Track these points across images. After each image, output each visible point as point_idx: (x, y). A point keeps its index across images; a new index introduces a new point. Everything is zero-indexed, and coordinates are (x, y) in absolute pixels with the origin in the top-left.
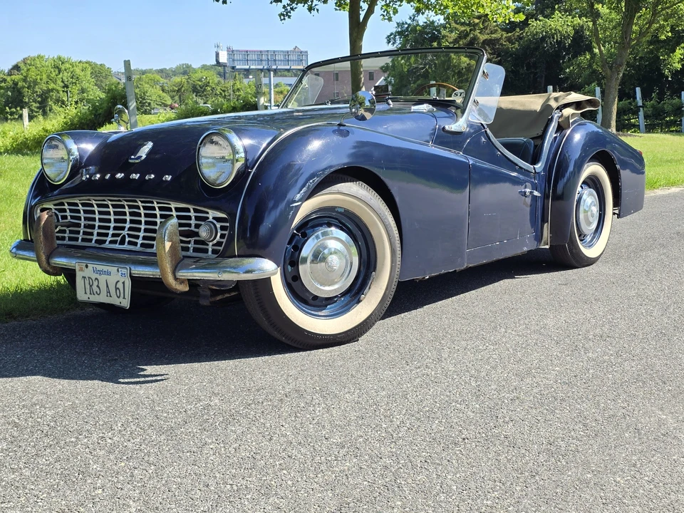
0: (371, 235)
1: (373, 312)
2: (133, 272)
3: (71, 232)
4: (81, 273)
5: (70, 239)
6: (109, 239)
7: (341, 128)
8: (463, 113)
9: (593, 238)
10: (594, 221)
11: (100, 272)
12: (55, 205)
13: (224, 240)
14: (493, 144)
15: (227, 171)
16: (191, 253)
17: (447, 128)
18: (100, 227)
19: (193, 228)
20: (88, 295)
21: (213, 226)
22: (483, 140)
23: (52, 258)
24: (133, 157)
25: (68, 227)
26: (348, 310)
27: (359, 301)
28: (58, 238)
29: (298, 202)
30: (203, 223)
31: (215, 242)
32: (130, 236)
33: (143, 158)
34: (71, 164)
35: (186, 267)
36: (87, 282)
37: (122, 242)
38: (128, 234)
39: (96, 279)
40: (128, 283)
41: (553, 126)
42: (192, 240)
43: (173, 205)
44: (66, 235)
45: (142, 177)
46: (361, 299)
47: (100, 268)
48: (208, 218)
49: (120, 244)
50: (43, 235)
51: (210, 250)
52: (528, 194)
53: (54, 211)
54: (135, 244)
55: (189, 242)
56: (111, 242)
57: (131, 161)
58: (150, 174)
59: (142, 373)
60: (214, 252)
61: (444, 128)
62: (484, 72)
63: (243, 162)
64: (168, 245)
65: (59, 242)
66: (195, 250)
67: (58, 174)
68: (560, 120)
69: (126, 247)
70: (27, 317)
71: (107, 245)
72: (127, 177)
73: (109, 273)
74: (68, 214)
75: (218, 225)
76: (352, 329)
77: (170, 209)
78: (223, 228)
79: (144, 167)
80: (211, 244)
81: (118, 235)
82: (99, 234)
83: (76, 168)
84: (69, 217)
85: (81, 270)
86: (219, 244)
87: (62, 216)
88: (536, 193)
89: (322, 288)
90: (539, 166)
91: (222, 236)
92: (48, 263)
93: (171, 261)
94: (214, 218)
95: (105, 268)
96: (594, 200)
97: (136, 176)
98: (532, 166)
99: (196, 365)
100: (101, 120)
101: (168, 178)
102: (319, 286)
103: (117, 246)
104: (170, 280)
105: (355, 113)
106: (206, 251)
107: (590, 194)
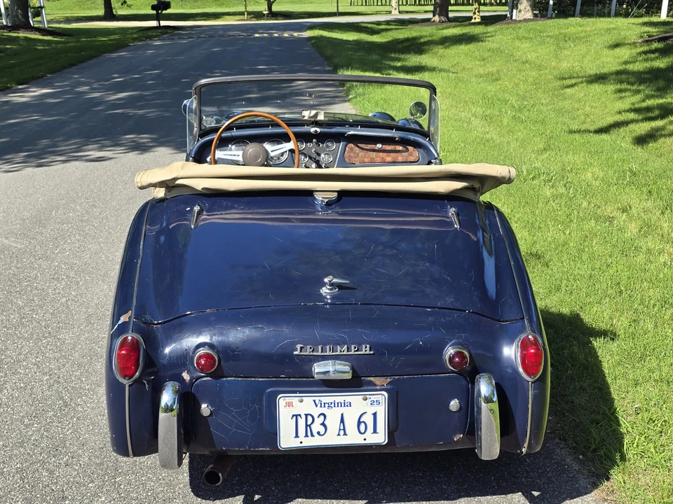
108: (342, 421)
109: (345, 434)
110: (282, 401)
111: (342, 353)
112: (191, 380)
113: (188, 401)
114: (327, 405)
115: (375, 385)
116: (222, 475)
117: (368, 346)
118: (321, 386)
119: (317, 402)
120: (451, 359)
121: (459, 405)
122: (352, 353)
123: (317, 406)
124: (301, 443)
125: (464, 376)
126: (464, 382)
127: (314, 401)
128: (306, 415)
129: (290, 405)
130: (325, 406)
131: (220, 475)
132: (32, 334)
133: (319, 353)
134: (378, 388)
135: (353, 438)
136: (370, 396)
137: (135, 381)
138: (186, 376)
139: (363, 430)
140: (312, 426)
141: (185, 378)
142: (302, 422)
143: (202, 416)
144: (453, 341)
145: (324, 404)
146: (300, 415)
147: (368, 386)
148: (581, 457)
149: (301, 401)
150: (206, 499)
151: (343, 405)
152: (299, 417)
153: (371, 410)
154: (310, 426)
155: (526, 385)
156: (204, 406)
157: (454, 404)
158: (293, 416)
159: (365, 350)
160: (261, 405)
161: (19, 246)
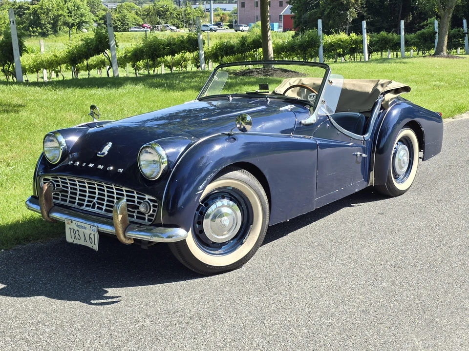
0: (250, 202)
1: (251, 250)
2: (99, 229)
3: (62, 195)
4: (68, 225)
5: (62, 200)
6: (85, 203)
7: (231, 137)
8: (314, 110)
9: (405, 176)
10: (405, 166)
11: (80, 227)
12: (52, 177)
13: (155, 214)
14: (335, 127)
15: (156, 170)
16: (135, 219)
17: (303, 122)
18: (80, 195)
19: (136, 204)
20: (73, 239)
21: (148, 204)
22: (328, 125)
23: (51, 213)
24: (99, 153)
25: (61, 192)
26: (235, 249)
27: (242, 244)
28: (55, 198)
29: (201, 190)
30: (142, 201)
31: (149, 214)
32: (98, 203)
33: (106, 154)
34: (61, 151)
35: (132, 230)
36: (72, 231)
37: (93, 207)
38: (97, 202)
39: (77, 230)
40: (97, 236)
41: (378, 107)
42: (136, 211)
43: (124, 189)
44: (59, 197)
45: (105, 168)
46: (244, 242)
47: (80, 224)
48: (145, 199)
49: (92, 208)
50: (45, 199)
51: (147, 219)
52: (358, 156)
53: (51, 181)
54: (101, 209)
55: (134, 212)
56: (87, 206)
57: (98, 155)
58: (110, 166)
59: (105, 295)
60: (149, 220)
61: (301, 122)
62: (329, 81)
63: (167, 164)
64: (120, 217)
65: (54, 201)
66: (138, 217)
67: (54, 156)
68: (382, 103)
69: (96, 210)
70: (37, 239)
71: (84, 208)
72: (96, 166)
73: (85, 228)
74: (60, 184)
75: (151, 204)
76: (237, 262)
77: (122, 191)
78: (154, 206)
79: (106, 161)
80: (147, 215)
81: (91, 202)
82: (79, 199)
83: (65, 155)
84: (61, 186)
85: (68, 223)
86: (152, 215)
87: (57, 185)
88: (364, 155)
89: (218, 237)
90: (367, 136)
91: (154, 211)
92: (49, 216)
93: (122, 227)
94: (148, 199)
95: (83, 225)
96: (405, 152)
97: (101, 167)
98: (362, 136)
99: (139, 288)
100: (92, 53)
101: (121, 170)
102: (216, 236)
103: (90, 209)
104: (122, 237)
105: (239, 127)
106: (144, 219)
107: (404, 149)
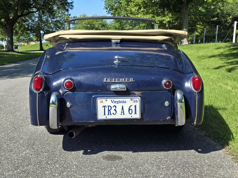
108: (123, 109)
109: (124, 114)
110: (99, 101)
111: (122, 81)
112: (63, 93)
113: (61, 101)
114: (116, 102)
115: (135, 94)
116: (75, 133)
117: (132, 79)
118: (114, 95)
119: (113, 101)
120: (165, 85)
121: (168, 104)
122: (126, 81)
123: (112, 103)
124: (106, 117)
125: (170, 92)
126: (170, 95)
127: (112, 100)
128: (108, 106)
129: (102, 102)
130: (116, 103)
131: (74, 133)
132: (5, 113)
133: (114, 81)
134: (137, 95)
135: (127, 116)
136: (133, 99)
137: (41, 92)
138: (61, 91)
139: (131, 112)
140: (111, 111)
141: (60, 92)
142: (107, 109)
143: (67, 107)
144: (166, 78)
145: (115, 102)
146: (106, 106)
147: (132, 95)
148: (217, 141)
149: (106, 101)
150: (69, 151)
151: (123, 102)
152: (105, 107)
153: (134, 104)
154: (110, 110)
155: (195, 95)
156: (68, 103)
157: (167, 103)
158: (103, 106)
159: (131, 80)
160: (90, 102)
161: (3, 94)
